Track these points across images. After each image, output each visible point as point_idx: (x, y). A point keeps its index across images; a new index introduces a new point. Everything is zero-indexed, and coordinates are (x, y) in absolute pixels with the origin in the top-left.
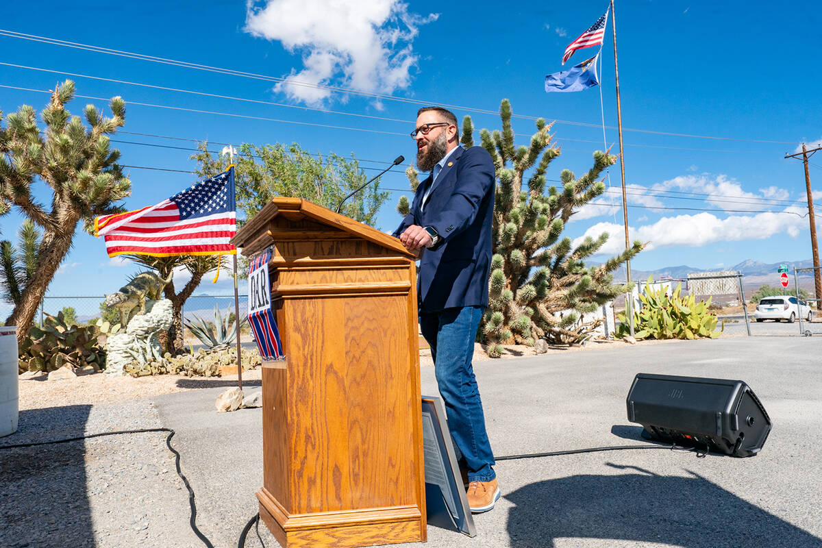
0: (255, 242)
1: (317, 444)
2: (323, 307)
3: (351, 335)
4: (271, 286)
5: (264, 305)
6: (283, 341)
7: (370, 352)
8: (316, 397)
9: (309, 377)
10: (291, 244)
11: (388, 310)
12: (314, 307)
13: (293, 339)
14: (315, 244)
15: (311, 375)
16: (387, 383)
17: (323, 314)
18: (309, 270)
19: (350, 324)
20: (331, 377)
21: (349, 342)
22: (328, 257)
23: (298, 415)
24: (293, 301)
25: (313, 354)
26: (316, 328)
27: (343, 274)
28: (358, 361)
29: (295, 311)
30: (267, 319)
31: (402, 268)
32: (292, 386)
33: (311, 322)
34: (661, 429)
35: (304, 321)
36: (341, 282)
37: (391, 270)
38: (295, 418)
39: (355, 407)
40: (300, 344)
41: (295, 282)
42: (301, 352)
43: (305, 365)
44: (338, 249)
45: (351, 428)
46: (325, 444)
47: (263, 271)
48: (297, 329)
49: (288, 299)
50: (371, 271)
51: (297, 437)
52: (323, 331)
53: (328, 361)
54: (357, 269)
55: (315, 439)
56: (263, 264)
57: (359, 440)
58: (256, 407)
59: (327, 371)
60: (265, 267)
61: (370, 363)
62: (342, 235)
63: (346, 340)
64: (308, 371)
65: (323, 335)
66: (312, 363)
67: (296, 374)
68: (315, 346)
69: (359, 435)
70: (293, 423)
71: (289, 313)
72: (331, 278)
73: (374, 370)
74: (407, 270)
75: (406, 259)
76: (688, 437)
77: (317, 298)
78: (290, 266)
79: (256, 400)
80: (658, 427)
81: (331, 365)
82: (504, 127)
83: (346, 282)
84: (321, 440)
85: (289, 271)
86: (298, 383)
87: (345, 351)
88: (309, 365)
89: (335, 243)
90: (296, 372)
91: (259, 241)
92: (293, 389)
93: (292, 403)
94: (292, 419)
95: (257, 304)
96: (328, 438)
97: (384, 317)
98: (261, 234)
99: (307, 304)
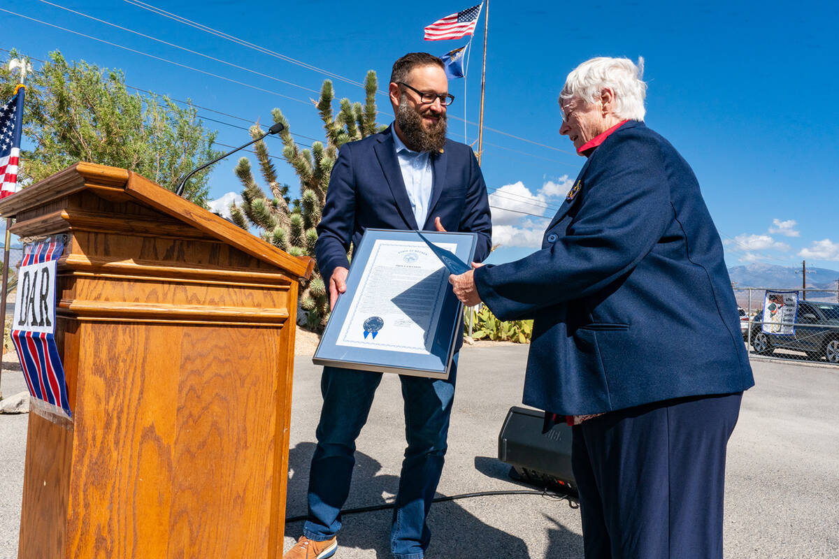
0: (36, 221)
1: (116, 549)
2: (147, 339)
3: (189, 384)
4: (59, 297)
5: (41, 324)
6: (72, 386)
7: (216, 408)
8: (121, 477)
9: (112, 445)
10: (101, 237)
11: (250, 348)
12: (132, 337)
13: (90, 386)
14: (144, 241)
15: (117, 443)
16: (237, 453)
17: (146, 349)
18: (129, 280)
19: (189, 367)
20: (150, 445)
21: (184, 394)
22: (162, 262)
23: (87, 506)
24: (96, 325)
25: (122, 411)
26: (132, 371)
27: (186, 291)
28: (195, 422)
29: (97, 341)
30: (46, 348)
31: (277, 289)
32: (80, 461)
33: (124, 361)
34: (533, 471)
35: (113, 359)
36: (180, 302)
37: (261, 291)
38: (81, 510)
39: (183, 491)
40: (102, 394)
41: (103, 296)
42: (102, 406)
43: (107, 426)
44: (181, 253)
45: (175, 523)
46: (129, 550)
47: (45, 270)
48: (99, 370)
49: (87, 322)
50: (231, 289)
51: (81, 540)
52: (143, 375)
53: (148, 419)
54: (209, 285)
55: (112, 542)
56: (48, 259)
57: (185, 539)
58: (19, 413)
59: (143, 437)
60: (51, 265)
61: (214, 424)
62: (191, 233)
63: (180, 391)
64: (111, 437)
65: (143, 381)
66: (119, 424)
67: (90, 442)
68: (128, 398)
69: (186, 532)
70: (77, 518)
71: (87, 345)
72: (165, 295)
73: (220, 435)
74: (285, 293)
75: (285, 278)
76: (561, 482)
77: (138, 323)
78: (97, 271)
79: (21, 403)
80: (530, 469)
81: (152, 427)
82: (367, 100)
83: (189, 302)
84: (122, 544)
85: (95, 278)
86: (91, 456)
87: (176, 405)
88: (114, 426)
89: (178, 243)
90: (90, 437)
91: (44, 222)
92: (82, 465)
93: (78, 486)
94: (76, 514)
95: (30, 319)
96: (136, 541)
97: (243, 357)
98: (49, 212)
99: (120, 332)
